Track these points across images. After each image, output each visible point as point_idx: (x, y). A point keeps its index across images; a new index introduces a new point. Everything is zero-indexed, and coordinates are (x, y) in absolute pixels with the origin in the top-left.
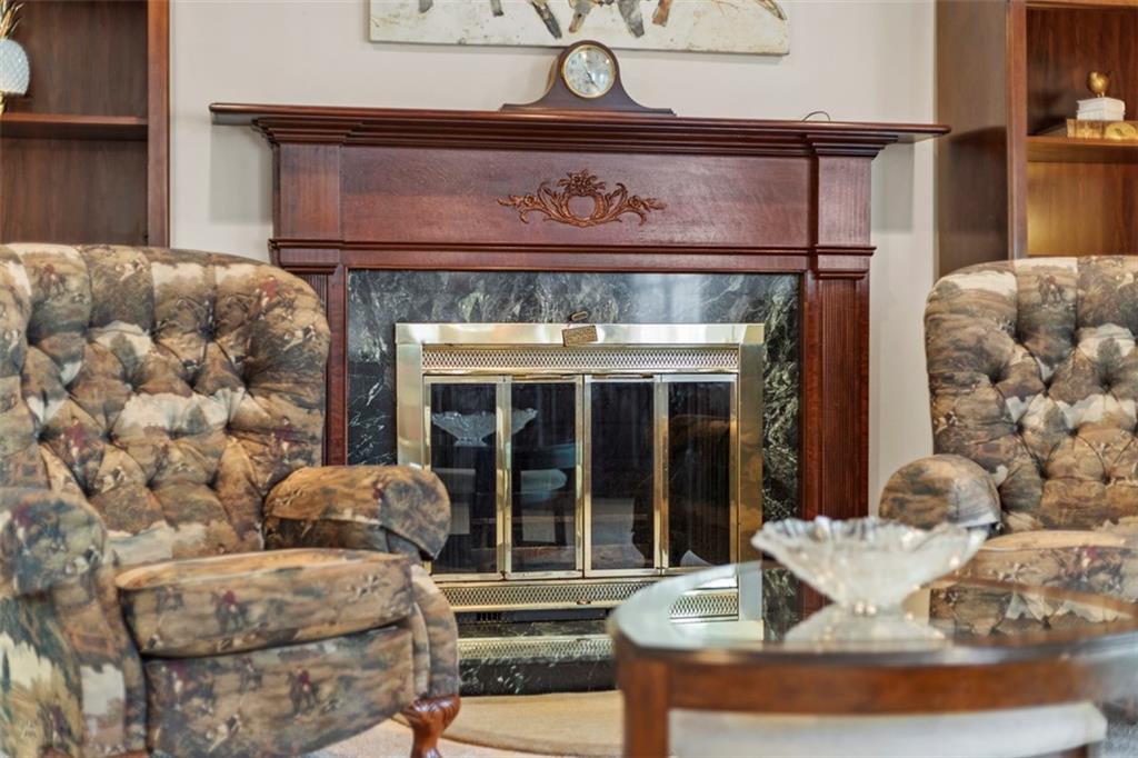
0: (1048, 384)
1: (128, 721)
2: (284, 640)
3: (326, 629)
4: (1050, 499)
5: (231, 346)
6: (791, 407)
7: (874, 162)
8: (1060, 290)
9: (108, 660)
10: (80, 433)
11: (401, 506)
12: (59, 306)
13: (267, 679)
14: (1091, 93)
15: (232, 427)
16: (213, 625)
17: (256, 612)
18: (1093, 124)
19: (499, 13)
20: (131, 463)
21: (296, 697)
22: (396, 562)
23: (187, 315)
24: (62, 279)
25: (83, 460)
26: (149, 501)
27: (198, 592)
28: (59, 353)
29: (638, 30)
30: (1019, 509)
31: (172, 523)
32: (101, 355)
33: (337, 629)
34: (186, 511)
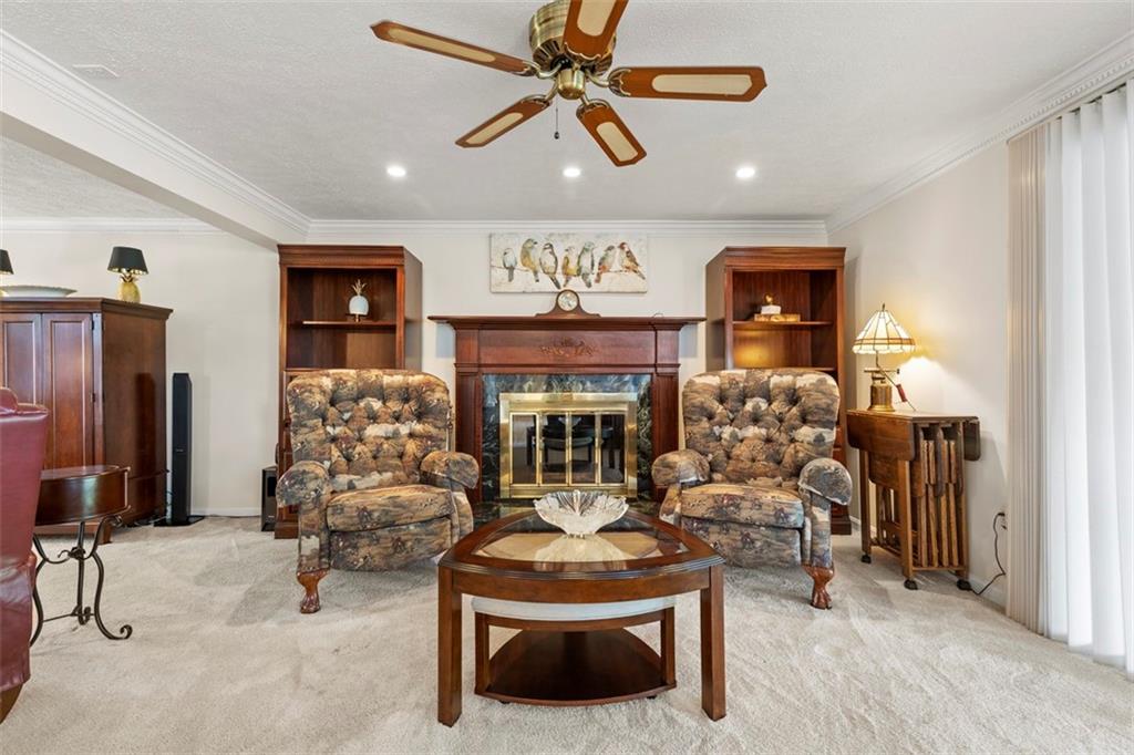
0: (732, 421)
1: (320, 558)
2: (391, 524)
3: (409, 520)
4: (729, 469)
5: (412, 405)
6: (649, 423)
7: (680, 333)
8: (737, 383)
9: (313, 534)
10: (347, 439)
11: (456, 469)
12: (344, 392)
13: (381, 541)
14: (767, 304)
15: (411, 435)
16: (356, 520)
17: (376, 515)
18: (765, 316)
19: (537, 281)
20: (366, 450)
21: (395, 548)
22: (443, 493)
23: (395, 394)
24: (345, 382)
25: (347, 449)
26: (372, 463)
27: (351, 507)
28: (342, 409)
29: (589, 285)
30: (716, 471)
31: (379, 472)
32: (360, 410)
33: (414, 520)
34: (386, 468)
